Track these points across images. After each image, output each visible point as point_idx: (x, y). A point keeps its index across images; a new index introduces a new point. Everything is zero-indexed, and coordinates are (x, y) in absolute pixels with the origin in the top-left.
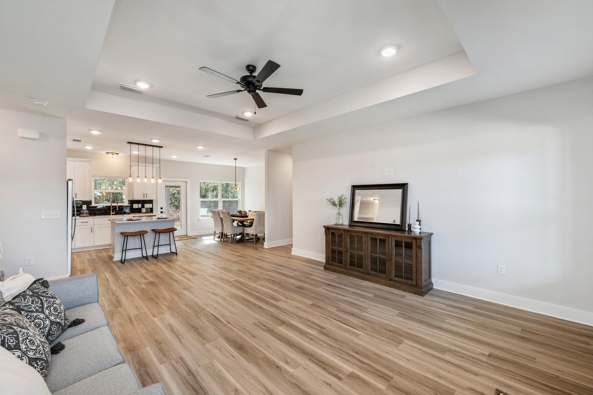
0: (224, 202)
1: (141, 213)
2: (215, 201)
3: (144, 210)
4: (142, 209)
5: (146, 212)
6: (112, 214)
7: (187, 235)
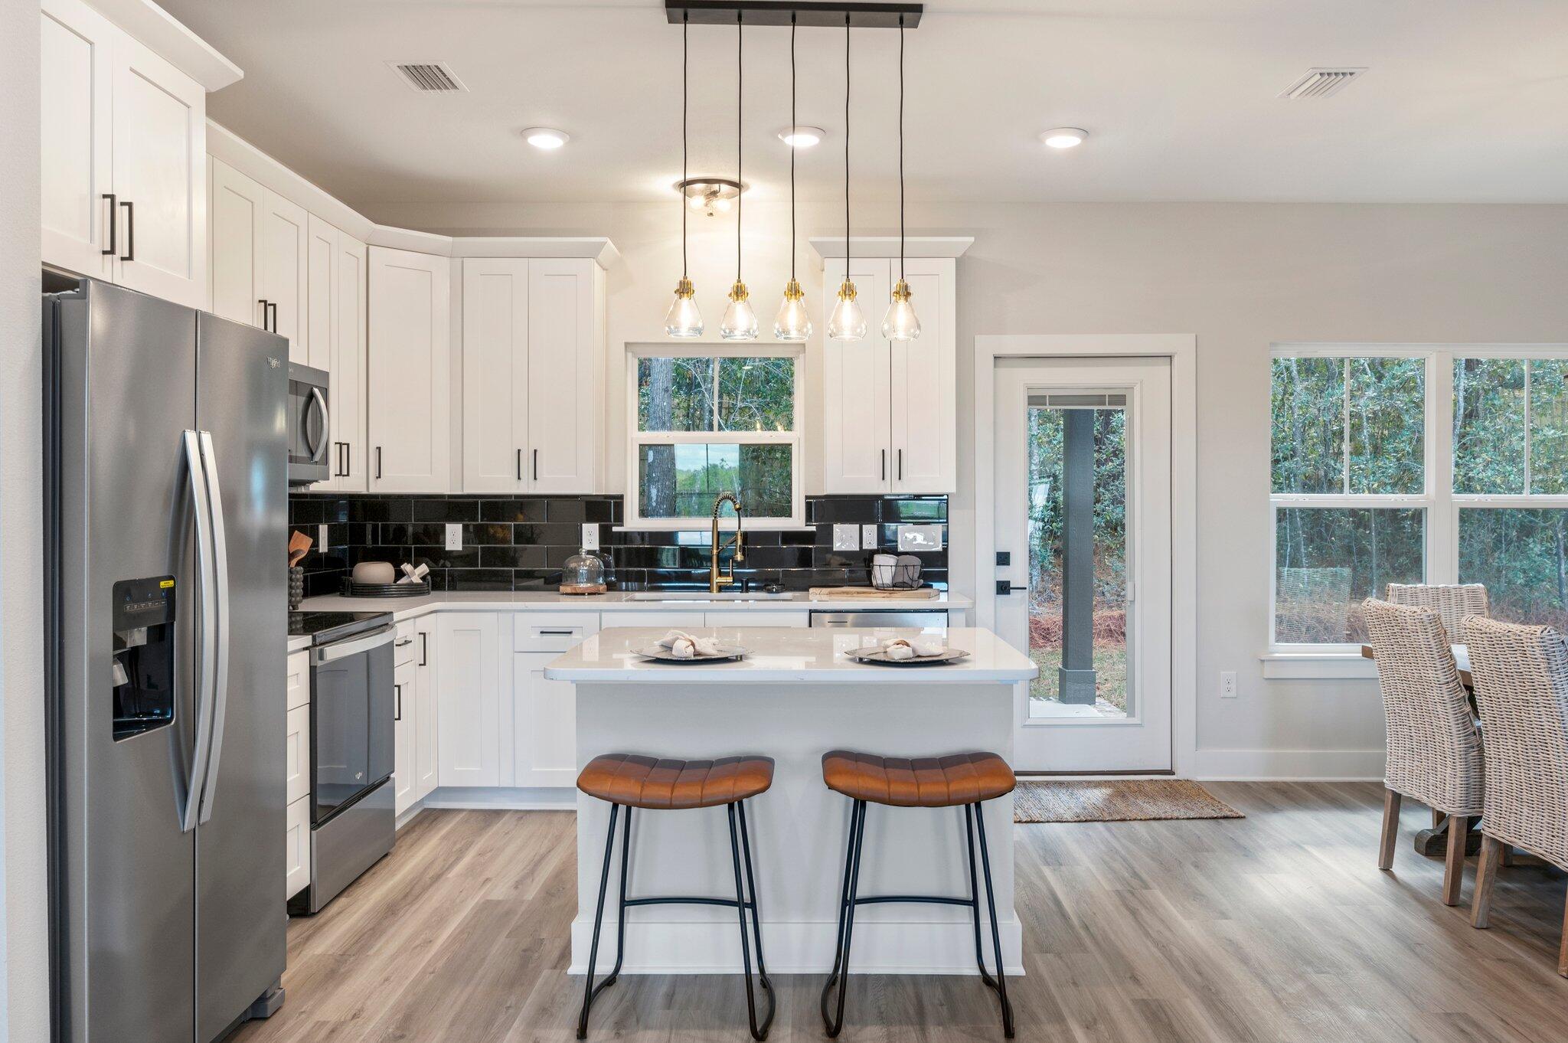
0: (1466, 516)
1: (871, 585)
2: (1393, 515)
3: (884, 568)
4: (879, 559)
5: (898, 586)
6: (717, 583)
7: (1171, 772)
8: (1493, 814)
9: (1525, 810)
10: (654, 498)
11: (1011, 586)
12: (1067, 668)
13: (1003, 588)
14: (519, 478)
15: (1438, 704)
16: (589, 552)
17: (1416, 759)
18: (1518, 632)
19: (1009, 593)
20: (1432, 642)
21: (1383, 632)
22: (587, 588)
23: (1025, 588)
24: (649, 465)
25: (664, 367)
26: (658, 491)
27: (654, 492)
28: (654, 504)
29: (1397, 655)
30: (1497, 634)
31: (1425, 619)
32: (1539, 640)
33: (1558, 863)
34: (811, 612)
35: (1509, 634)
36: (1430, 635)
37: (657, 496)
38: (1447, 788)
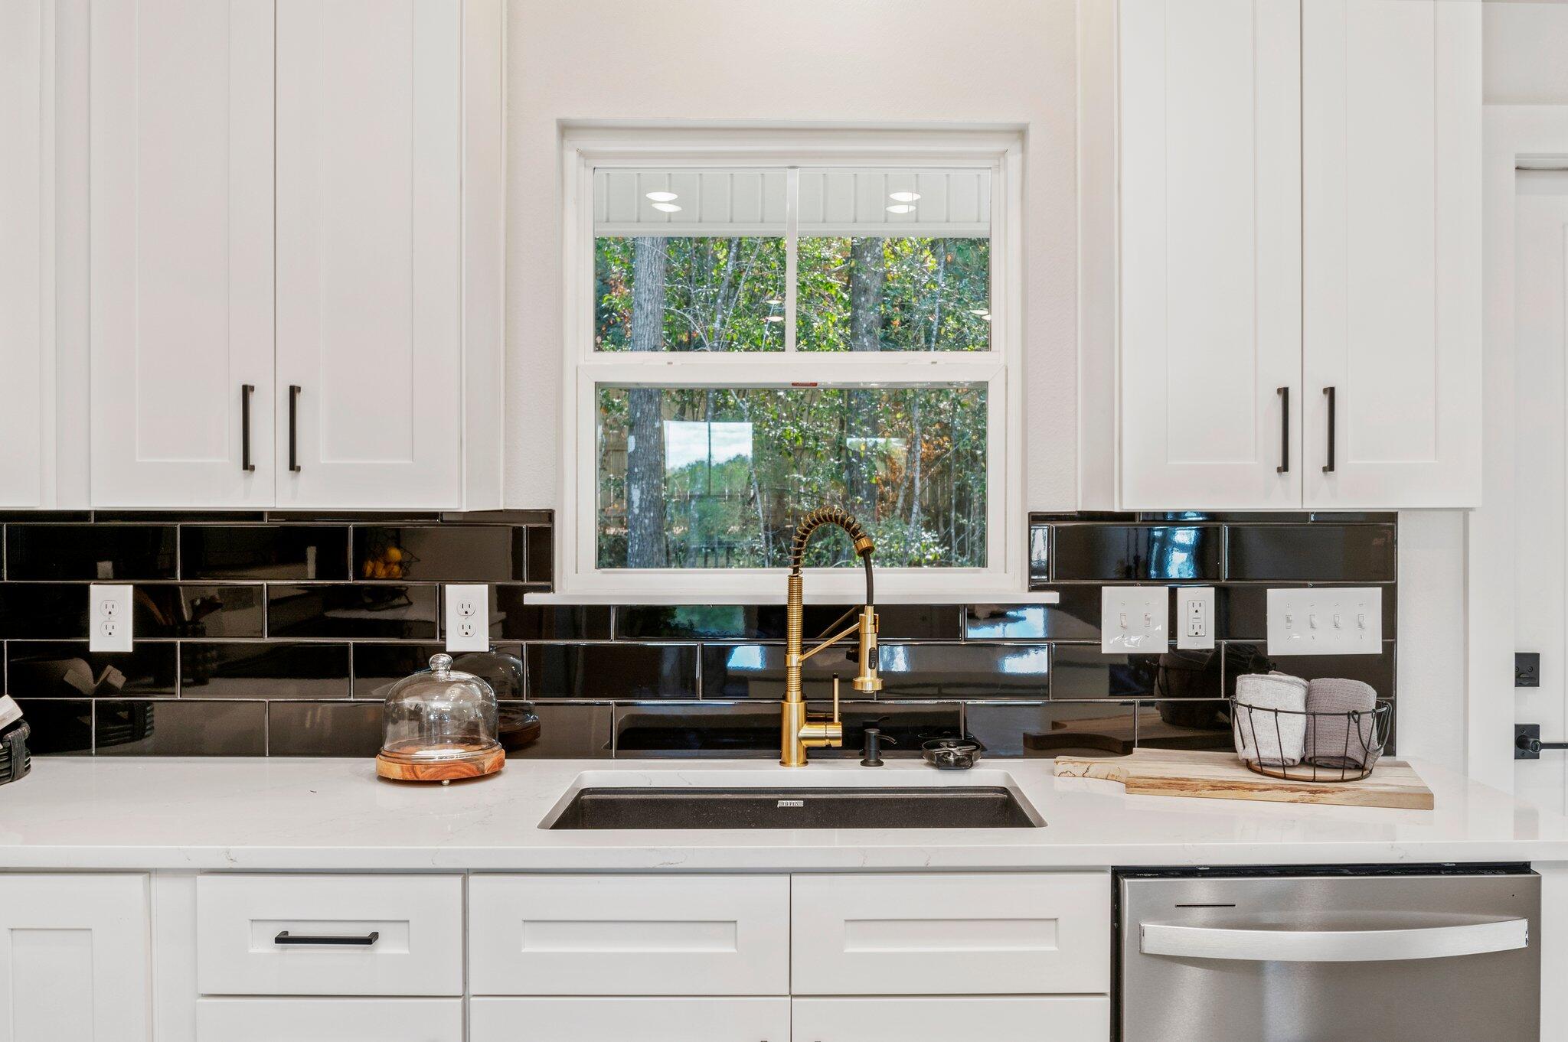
6: (801, 739)
10: (637, 503)
11: (1543, 739)
13: (1527, 743)
14: (247, 466)
16: (461, 661)
19: (1537, 757)
22: (449, 765)
24: (630, 456)
25: (650, 317)
26: (642, 493)
27: (636, 494)
28: (637, 511)
34: (1119, 873)
37: (641, 500)
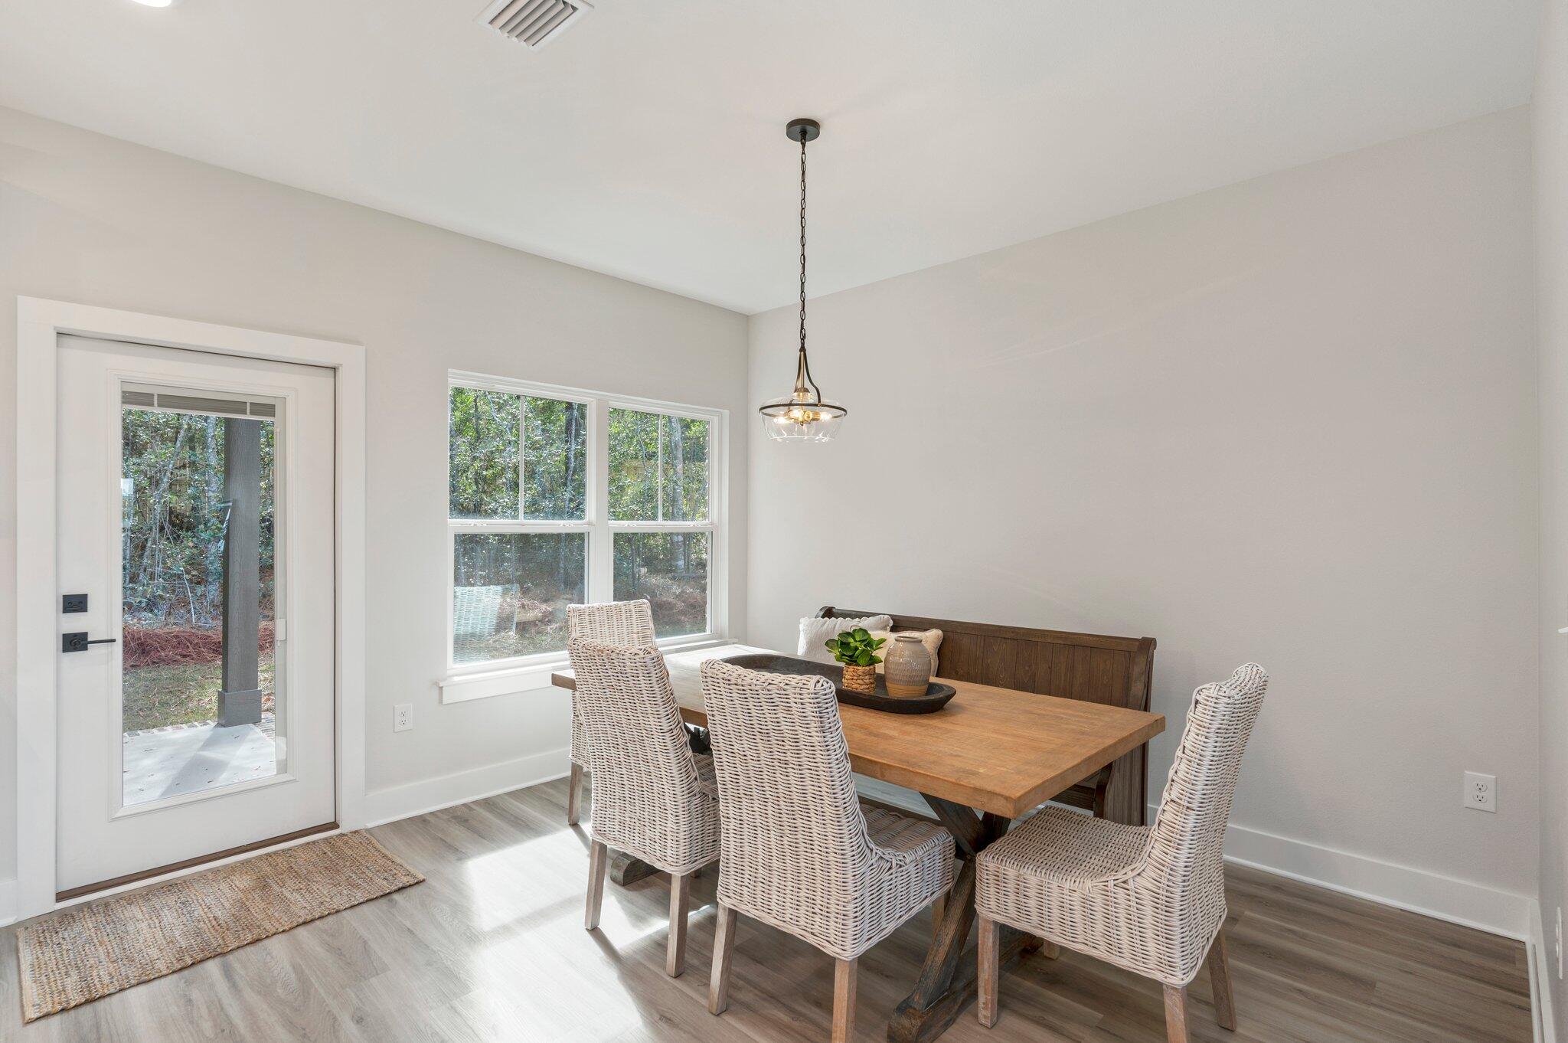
0: (620, 539)
7: (334, 825)
8: (732, 882)
9: (775, 880)
11: (89, 639)
12: (227, 692)
13: (75, 642)
15: (659, 753)
17: (628, 809)
18: (782, 685)
19: (86, 649)
20: (656, 687)
21: (593, 675)
23: (114, 641)
29: (609, 699)
30: (753, 687)
31: (649, 662)
32: (813, 696)
33: (823, 946)
35: (769, 687)
36: (654, 680)
38: (669, 845)
